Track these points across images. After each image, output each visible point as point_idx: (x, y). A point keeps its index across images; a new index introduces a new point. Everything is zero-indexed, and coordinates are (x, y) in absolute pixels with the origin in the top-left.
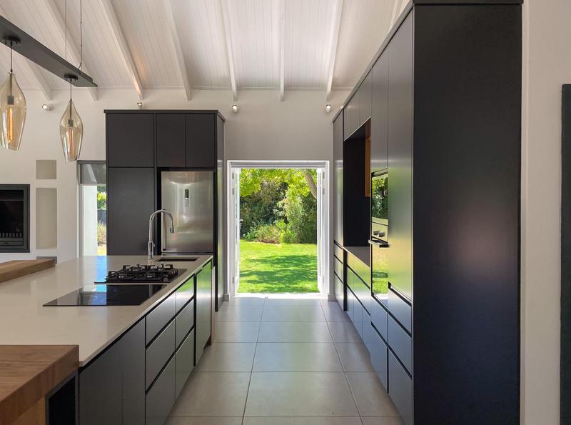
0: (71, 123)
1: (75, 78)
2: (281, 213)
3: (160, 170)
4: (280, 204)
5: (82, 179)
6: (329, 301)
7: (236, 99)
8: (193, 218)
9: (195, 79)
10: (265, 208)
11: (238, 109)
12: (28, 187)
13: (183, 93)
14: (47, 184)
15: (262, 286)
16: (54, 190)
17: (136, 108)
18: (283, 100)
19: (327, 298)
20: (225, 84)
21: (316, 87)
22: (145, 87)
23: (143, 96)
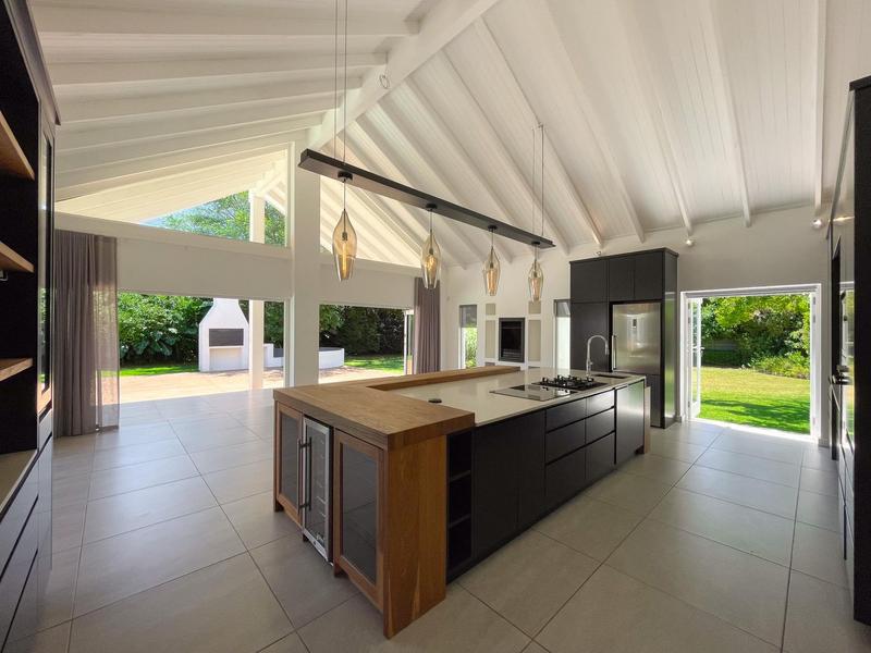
0: (535, 275)
1: (538, 243)
2: (796, 345)
3: (611, 304)
4: (794, 334)
5: (557, 314)
6: (820, 446)
7: (690, 234)
8: (646, 344)
9: (646, 224)
10: (773, 339)
11: (693, 245)
12: (524, 319)
13: (636, 238)
14: (535, 317)
15: (745, 418)
16: (539, 321)
17: (597, 256)
18: (749, 225)
19: (817, 442)
20: (678, 222)
21: (799, 203)
22: (603, 239)
23: (602, 246)
